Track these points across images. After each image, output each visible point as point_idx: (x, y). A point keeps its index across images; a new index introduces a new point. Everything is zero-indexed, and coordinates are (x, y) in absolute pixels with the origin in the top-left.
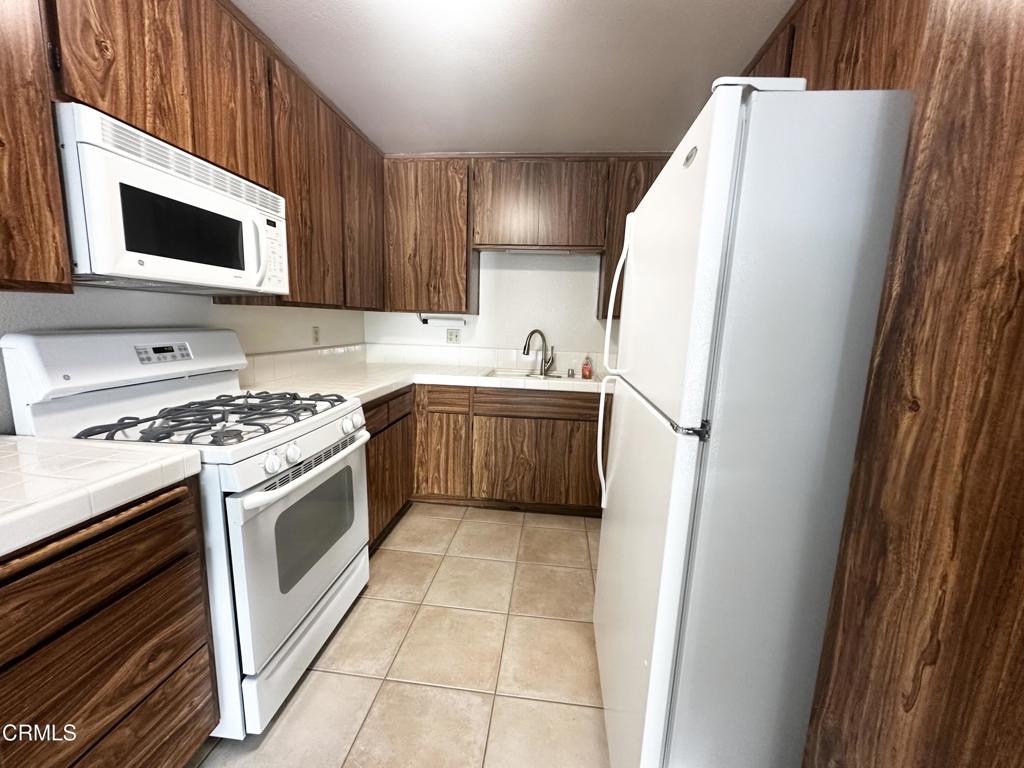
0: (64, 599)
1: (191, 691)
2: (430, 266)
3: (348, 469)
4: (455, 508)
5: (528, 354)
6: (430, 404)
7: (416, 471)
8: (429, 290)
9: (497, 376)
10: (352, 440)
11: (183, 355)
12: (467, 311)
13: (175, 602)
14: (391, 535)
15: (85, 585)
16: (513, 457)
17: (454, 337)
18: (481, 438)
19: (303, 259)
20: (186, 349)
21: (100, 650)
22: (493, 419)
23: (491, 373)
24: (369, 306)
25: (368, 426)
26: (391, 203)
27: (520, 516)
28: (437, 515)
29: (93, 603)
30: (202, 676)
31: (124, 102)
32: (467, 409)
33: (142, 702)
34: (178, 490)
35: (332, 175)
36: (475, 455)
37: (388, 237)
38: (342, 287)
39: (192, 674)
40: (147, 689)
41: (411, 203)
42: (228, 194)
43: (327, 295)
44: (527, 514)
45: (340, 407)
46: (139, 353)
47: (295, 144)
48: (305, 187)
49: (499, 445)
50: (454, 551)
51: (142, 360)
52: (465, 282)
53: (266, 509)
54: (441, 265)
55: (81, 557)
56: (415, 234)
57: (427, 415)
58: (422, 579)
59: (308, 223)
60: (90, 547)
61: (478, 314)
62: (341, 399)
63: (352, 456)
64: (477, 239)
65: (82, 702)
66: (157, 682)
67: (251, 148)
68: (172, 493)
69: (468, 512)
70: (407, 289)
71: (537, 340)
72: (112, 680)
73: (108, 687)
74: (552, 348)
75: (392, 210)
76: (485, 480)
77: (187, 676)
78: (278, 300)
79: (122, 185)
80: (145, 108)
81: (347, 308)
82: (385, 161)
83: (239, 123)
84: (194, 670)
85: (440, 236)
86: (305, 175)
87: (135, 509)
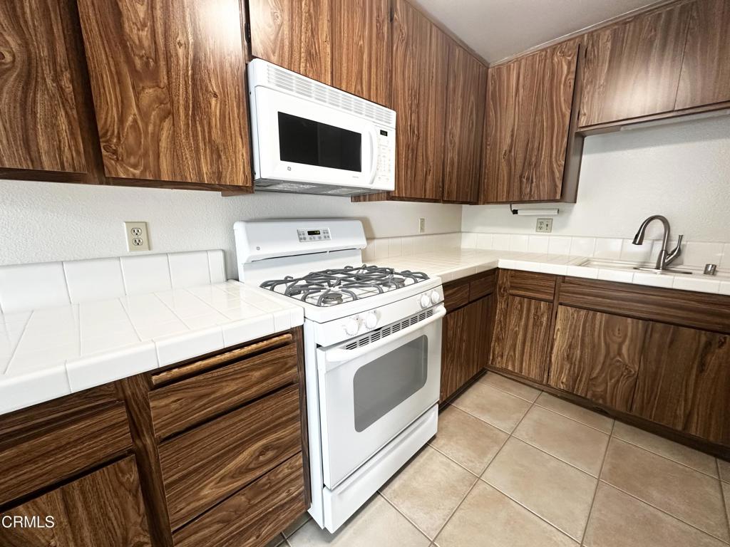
0: (205, 401)
1: (289, 482)
2: (525, 159)
3: (424, 338)
4: (528, 388)
5: (640, 243)
6: (512, 287)
7: (492, 345)
8: (521, 182)
9: (594, 266)
10: (430, 313)
11: (325, 237)
12: (563, 198)
13: (280, 417)
14: (463, 396)
15: (218, 394)
16: (606, 357)
17: (544, 226)
18: (564, 329)
19: (409, 162)
20: (327, 233)
21: (226, 440)
22: (583, 313)
23: (586, 263)
24: (465, 200)
25: (446, 301)
26: (492, 107)
27: (609, 422)
28: (509, 390)
29: (223, 407)
30: (298, 473)
31: (287, 54)
32: (552, 298)
33: (254, 481)
34: (285, 336)
35: (439, 88)
36: (556, 344)
37: (487, 139)
38: (441, 184)
39: (290, 470)
40: (258, 473)
41: (511, 101)
42: (352, 113)
43: (428, 192)
44: (617, 423)
45: (423, 284)
46: (299, 234)
47: (409, 66)
48: (416, 102)
49: (587, 340)
50: (522, 433)
51: (300, 239)
52: (562, 169)
53: (345, 363)
54: (537, 156)
55: (216, 374)
56: (513, 131)
57: (508, 299)
58: (483, 453)
59: (416, 132)
60: (221, 369)
61: (575, 202)
62: (425, 277)
63: (430, 327)
64: (583, 122)
65: (214, 471)
66: (265, 470)
67: (373, 76)
68: (281, 337)
69: (541, 398)
70: (500, 183)
71: (657, 229)
72: (234, 462)
73: (231, 466)
74: (681, 238)
75: (492, 114)
76: (566, 371)
77: (286, 471)
78: (389, 196)
79: (279, 113)
80: (300, 56)
81: (445, 202)
82: (490, 70)
83: (365, 56)
84: (291, 468)
85: (538, 126)
86: (416, 92)
87: (254, 346)
